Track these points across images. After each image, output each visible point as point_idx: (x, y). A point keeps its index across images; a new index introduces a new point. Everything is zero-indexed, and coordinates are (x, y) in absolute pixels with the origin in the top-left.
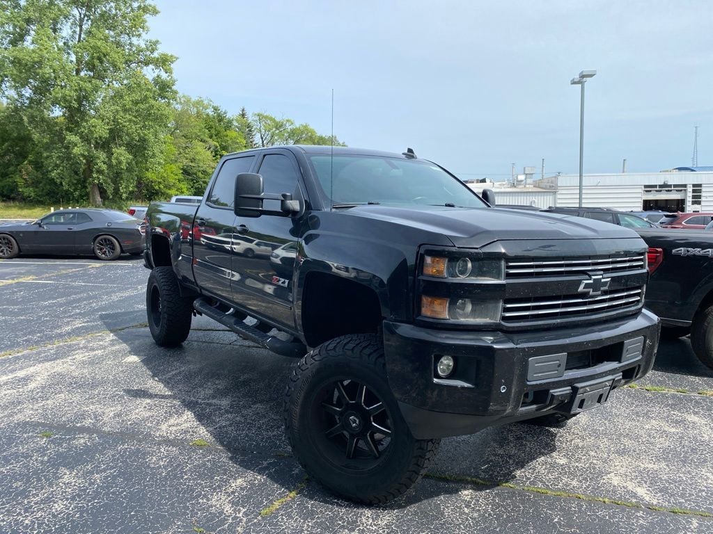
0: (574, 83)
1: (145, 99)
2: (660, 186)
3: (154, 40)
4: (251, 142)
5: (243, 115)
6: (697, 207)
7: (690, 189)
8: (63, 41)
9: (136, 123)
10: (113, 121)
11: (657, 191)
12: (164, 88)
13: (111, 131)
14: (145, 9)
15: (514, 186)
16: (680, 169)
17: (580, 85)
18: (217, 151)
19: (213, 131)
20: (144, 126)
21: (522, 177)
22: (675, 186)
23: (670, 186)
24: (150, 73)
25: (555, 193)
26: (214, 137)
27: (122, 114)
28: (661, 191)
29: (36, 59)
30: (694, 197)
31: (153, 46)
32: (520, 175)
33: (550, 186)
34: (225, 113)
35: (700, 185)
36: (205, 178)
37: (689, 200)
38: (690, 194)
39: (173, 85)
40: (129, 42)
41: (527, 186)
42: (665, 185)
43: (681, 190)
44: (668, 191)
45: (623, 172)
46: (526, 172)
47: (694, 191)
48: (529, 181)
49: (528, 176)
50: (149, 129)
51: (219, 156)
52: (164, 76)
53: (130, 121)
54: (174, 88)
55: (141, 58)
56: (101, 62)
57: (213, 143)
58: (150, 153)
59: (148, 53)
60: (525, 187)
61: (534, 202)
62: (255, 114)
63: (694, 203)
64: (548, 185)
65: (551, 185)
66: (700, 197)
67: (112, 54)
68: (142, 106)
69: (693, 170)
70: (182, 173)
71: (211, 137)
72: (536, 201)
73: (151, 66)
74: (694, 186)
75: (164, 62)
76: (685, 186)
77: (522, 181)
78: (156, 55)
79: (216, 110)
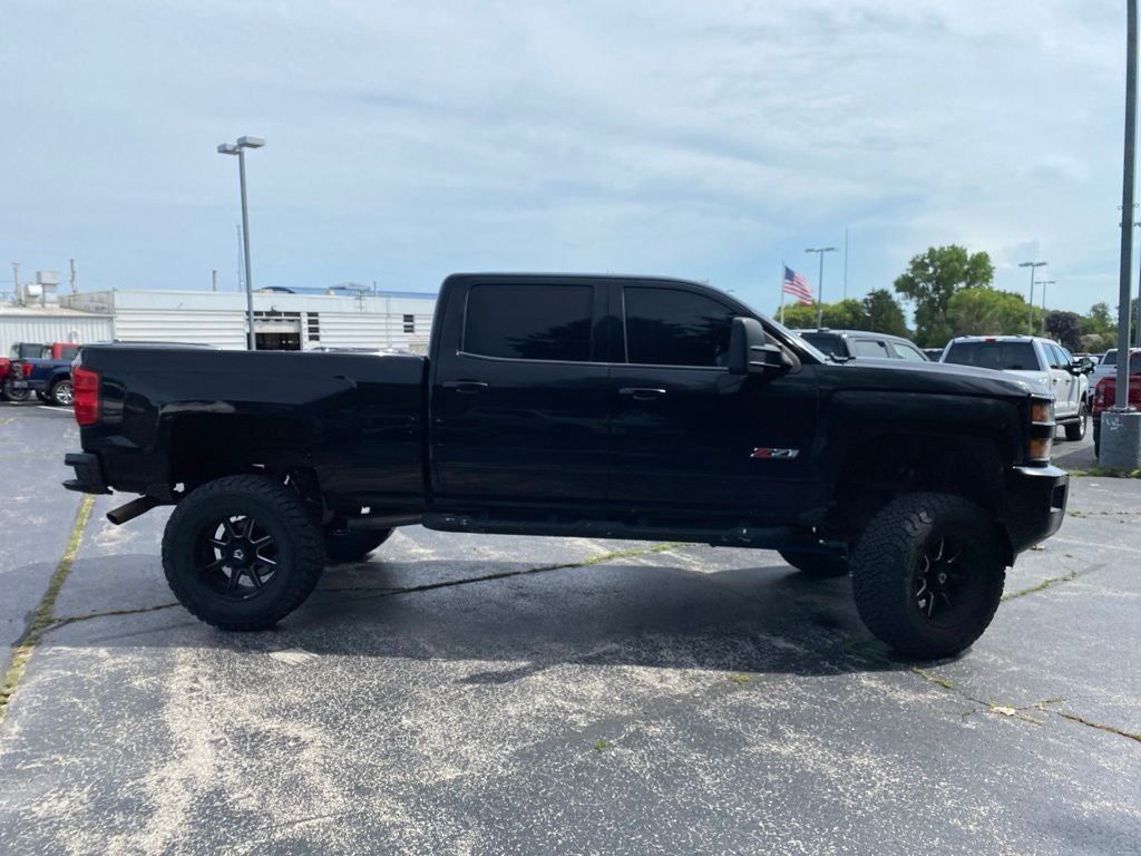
0: (223, 150)
2: (268, 313)
6: (316, 344)
7: (305, 319)
11: (264, 320)
15: (21, 304)
16: (276, 289)
17: (237, 156)
21: (36, 290)
22: (287, 314)
23: (279, 314)
25: (111, 319)
28: (268, 320)
30: (311, 330)
32: (32, 284)
33: (97, 308)
35: (316, 314)
37: (305, 334)
38: (305, 326)
41: (48, 305)
42: (273, 313)
43: (293, 321)
44: (277, 320)
45: (214, 289)
46: (44, 281)
47: (310, 322)
48: (51, 296)
49: (47, 288)
60: (43, 306)
61: (76, 335)
63: (311, 338)
64: (95, 304)
65: (100, 305)
66: (317, 330)
69: (291, 292)
72: (79, 333)
74: (310, 314)
76: (298, 314)
77: (36, 296)
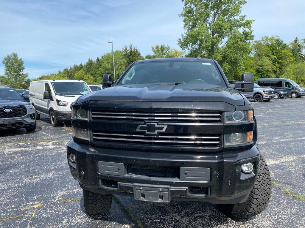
1: (238, 41)
3: (243, 15)
4: (300, 54)
5: (296, 41)
8: (209, 24)
9: (233, 52)
10: (224, 53)
12: (247, 36)
13: (223, 57)
14: (240, 3)
18: (276, 60)
19: (274, 51)
20: (236, 53)
24: (241, 30)
26: (275, 54)
27: (227, 49)
29: (197, 34)
31: (243, 18)
34: (282, 42)
36: (268, 73)
39: (251, 33)
40: (233, 19)
50: (238, 54)
51: (277, 63)
52: (247, 30)
53: (230, 52)
54: (252, 34)
55: (238, 24)
56: (221, 29)
57: (274, 57)
58: (239, 65)
59: (241, 21)
62: (303, 40)
67: (225, 26)
68: (235, 45)
70: (256, 72)
71: (273, 54)
73: (242, 27)
75: (248, 24)
78: (244, 22)
79: (277, 41)
